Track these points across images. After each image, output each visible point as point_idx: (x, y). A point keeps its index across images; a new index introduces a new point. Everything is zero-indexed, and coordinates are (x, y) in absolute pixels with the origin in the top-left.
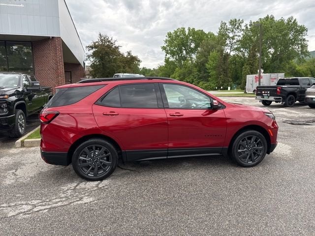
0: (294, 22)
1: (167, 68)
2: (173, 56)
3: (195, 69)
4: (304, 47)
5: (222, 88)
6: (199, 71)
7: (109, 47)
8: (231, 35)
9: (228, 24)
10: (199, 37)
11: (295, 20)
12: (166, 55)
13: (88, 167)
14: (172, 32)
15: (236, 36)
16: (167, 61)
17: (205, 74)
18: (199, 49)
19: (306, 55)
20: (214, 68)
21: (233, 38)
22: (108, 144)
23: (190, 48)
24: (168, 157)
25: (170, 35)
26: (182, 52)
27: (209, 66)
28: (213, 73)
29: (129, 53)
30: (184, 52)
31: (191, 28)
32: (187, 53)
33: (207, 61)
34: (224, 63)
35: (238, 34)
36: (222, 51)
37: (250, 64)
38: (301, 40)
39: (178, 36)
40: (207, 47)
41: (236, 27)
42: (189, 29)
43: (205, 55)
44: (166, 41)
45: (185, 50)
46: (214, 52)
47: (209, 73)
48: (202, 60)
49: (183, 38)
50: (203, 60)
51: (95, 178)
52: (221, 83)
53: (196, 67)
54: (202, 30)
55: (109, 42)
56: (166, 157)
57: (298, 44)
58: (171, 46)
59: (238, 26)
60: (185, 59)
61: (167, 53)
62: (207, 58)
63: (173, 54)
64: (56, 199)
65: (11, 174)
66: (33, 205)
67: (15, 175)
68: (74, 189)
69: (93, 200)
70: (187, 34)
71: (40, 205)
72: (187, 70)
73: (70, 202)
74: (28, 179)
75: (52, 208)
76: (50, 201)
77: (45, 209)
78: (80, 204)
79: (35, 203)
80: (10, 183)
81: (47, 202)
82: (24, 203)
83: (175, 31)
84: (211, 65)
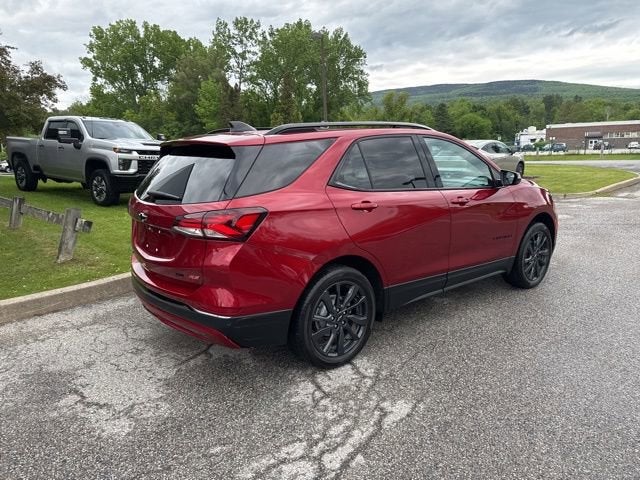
0: (344, 38)
2: (112, 83)
3: (170, 113)
4: (362, 85)
6: (180, 119)
8: (239, 49)
9: (231, 26)
10: (170, 46)
11: (346, 35)
12: (95, 79)
14: (105, 27)
15: (249, 52)
16: (96, 91)
18: (173, 71)
19: (366, 100)
20: (214, 115)
21: (243, 56)
23: (152, 67)
25: (98, 33)
26: (133, 76)
27: (203, 110)
28: (211, 124)
29: (36, 67)
30: (139, 75)
31: (151, 24)
32: (147, 79)
33: (195, 100)
34: (233, 105)
35: (252, 49)
36: (225, 81)
37: (283, 111)
38: (357, 72)
39: (122, 40)
41: (247, 34)
42: (146, 26)
43: (189, 87)
44: (91, 47)
45: (142, 70)
46: (210, 82)
47: (204, 124)
48: (183, 96)
49: (132, 45)
50: (188, 96)
53: (171, 110)
54: (175, 32)
56: (441, 291)
57: (354, 79)
58: (106, 60)
59: (251, 33)
60: (142, 91)
61: (97, 74)
62: (195, 93)
63: (112, 77)
64: (329, 427)
65: (80, 407)
66: (302, 458)
67: (101, 407)
68: (326, 395)
69: (410, 405)
70: (142, 36)
71: (323, 453)
72: (151, 116)
73: (372, 423)
74: (165, 407)
75: (361, 448)
76: (324, 436)
77: (352, 456)
78: (401, 420)
79: (300, 452)
80: (127, 430)
81: (322, 440)
82: (272, 461)
83: (113, 27)
84: (205, 108)
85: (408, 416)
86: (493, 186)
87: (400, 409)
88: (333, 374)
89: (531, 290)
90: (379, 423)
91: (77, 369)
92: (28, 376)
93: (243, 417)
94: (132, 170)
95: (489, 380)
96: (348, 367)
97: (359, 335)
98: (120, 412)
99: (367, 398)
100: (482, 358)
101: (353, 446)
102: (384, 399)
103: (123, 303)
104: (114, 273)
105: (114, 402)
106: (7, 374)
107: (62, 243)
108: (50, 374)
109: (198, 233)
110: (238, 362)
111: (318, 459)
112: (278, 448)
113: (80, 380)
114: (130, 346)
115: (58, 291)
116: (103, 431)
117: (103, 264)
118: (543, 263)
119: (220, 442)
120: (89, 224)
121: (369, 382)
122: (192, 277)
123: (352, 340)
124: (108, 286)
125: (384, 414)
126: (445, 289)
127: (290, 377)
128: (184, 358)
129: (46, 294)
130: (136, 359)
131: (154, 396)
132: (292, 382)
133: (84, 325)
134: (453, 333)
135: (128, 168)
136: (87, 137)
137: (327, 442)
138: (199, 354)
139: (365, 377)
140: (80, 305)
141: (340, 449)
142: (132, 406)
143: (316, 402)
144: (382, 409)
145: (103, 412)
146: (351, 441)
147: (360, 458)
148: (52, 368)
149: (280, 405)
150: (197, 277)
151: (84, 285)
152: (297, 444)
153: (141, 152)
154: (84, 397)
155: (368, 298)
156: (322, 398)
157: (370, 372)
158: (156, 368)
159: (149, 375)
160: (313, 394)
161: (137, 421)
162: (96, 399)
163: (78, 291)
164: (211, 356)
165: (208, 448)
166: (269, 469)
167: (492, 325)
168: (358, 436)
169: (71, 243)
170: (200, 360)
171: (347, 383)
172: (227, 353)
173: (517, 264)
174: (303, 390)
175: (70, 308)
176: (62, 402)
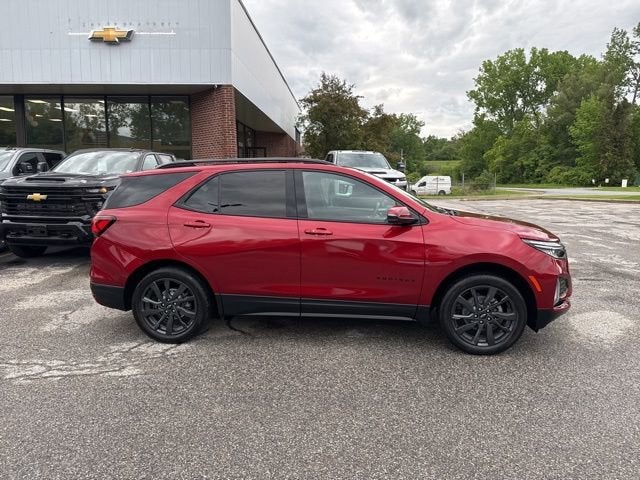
1: (477, 136)
2: (492, 111)
3: (543, 137)
5: (607, 181)
6: (554, 143)
7: (339, 99)
9: (630, 34)
10: (557, 66)
12: (478, 109)
13: (157, 317)
14: (494, 59)
16: (479, 121)
17: (567, 150)
18: (556, 93)
20: (591, 136)
22: (191, 278)
23: (535, 92)
24: (303, 315)
25: (488, 66)
26: (514, 102)
27: (578, 131)
28: (586, 146)
29: (378, 110)
30: (520, 102)
31: (539, 49)
32: (526, 103)
33: (571, 121)
34: (617, 124)
36: (610, 99)
39: (507, 68)
40: (575, 88)
42: (534, 51)
43: (569, 107)
44: (479, 81)
45: (523, 96)
46: (592, 100)
47: (577, 147)
48: (561, 117)
49: (517, 72)
50: (563, 119)
51: (168, 337)
52: (605, 169)
53: (545, 133)
54: (566, 52)
55: (339, 89)
56: (297, 314)
58: (490, 90)
60: (520, 115)
61: (480, 104)
62: (574, 114)
63: (493, 106)
64: (87, 363)
69: (137, 373)
70: (527, 62)
71: (57, 369)
72: (523, 140)
75: (69, 376)
76: (76, 365)
77: (59, 376)
78: (114, 376)
80: (48, 330)
81: (71, 365)
82: (41, 362)
83: (501, 58)
84: (581, 129)
87: (128, 372)
88: (157, 345)
90: (104, 372)
101: (70, 373)
111: (50, 370)
112: (54, 360)
119: (51, 348)
121: (157, 356)
125: (117, 370)
131: (86, 323)
139: (163, 353)
141: (64, 372)
142: (71, 323)
144: (123, 368)
146: (76, 372)
152: (62, 362)
156: (121, 352)
157: (172, 352)
160: (124, 349)
165: (44, 348)
168: (83, 372)
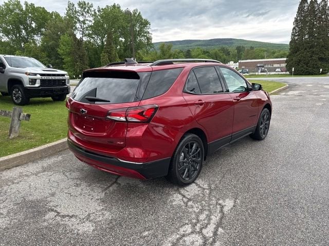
0: (139, 15)
2: (7, 36)
3: (43, 53)
4: (149, 39)
5: (80, 76)
6: (49, 56)
8: (81, 19)
9: (76, 6)
10: (42, 16)
11: (140, 13)
15: (87, 20)
17: (57, 60)
18: (43, 30)
19: (151, 47)
20: (69, 54)
21: (84, 22)
23: (31, 27)
26: (20, 32)
28: (67, 59)
30: (24, 32)
31: (29, 3)
32: (28, 34)
33: (58, 46)
34: (79, 49)
35: (89, 19)
36: (75, 36)
37: (108, 52)
38: (146, 33)
39: (12, 11)
41: (86, 10)
42: (26, 4)
43: (53, 39)
45: (25, 29)
46: (66, 36)
47: (63, 59)
48: (50, 43)
49: (18, 14)
50: (53, 44)
52: (78, 71)
53: (43, 51)
54: (44, 8)
57: (144, 36)
59: (88, 10)
60: (26, 41)
62: (57, 42)
63: (7, 32)
64: (198, 216)
65: (59, 218)
66: (192, 233)
67: (71, 217)
68: (190, 200)
69: (233, 201)
70: (24, 9)
71: (201, 229)
73: (218, 212)
74: (107, 214)
75: (219, 225)
76: (198, 220)
77: (216, 229)
78: (232, 209)
79: (190, 230)
80: (92, 228)
81: (198, 222)
82: (178, 236)
83: (6, 4)
84: (63, 50)
85: (234, 206)
86: (247, 91)
87: (229, 204)
88: (188, 188)
89: (262, 141)
90: (221, 211)
91: (47, 198)
92: (19, 204)
93: (152, 215)
94: (37, 85)
95: (264, 186)
96: (194, 184)
97: (198, 168)
98: (83, 219)
99: (210, 199)
100: (255, 175)
101: (215, 224)
102: (219, 199)
103: (56, 159)
104: (46, 143)
105: (77, 214)
106: (5, 204)
107: (11, 127)
108: (32, 201)
109: (123, 119)
110: (136, 186)
111: (200, 232)
112: (178, 229)
113: (51, 204)
114: (72, 183)
115: (18, 154)
116: (79, 230)
117: (37, 138)
118: (267, 127)
119: (145, 229)
120: (29, 116)
121: (208, 192)
122: (119, 143)
123: (194, 171)
124: (45, 150)
125: (222, 207)
126: (231, 142)
127: (167, 192)
128: (106, 187)
129: (11, 156)
130: (79, 189)
131: (99, 208)
132: (169, 194)
133: (39, 172)
134: (236, 164)
135: (35, 84)
136: (8, 66)
137: (201, 223)
138: (113, 184)
139: (204, 189)
140: (30, 161)
141: (209, 226)
142: (89, 215)
143: (186, 204)
144: (220, 204)
145: (73, 219)
146: (212, 222)
147: (220, 230)
148: (31, 198)
149: (169, 207)
150: (122, 143)
151: (32, 150)
152: (187, 226)
153: (42, 75)
154: (59, 213)
155: (201, 149)
156: (188, 201)
157: (206, 186)
158: (92, 193)
159: (90, 197)
160: (183, 200)
161: (95, 223)
162: (66, 213)
163: (29, 154)
164: (120, 184)
165: (141, 233)
166: (178, 240)
167: (253, 159)
168: (215, 219)
169: (17, 127)
170: (115, 187)
171: (197, 193)
172: (128, 182)
173: (257, 129)
174: (176, 198)
175: (25, 163)
176: (47, 217)
